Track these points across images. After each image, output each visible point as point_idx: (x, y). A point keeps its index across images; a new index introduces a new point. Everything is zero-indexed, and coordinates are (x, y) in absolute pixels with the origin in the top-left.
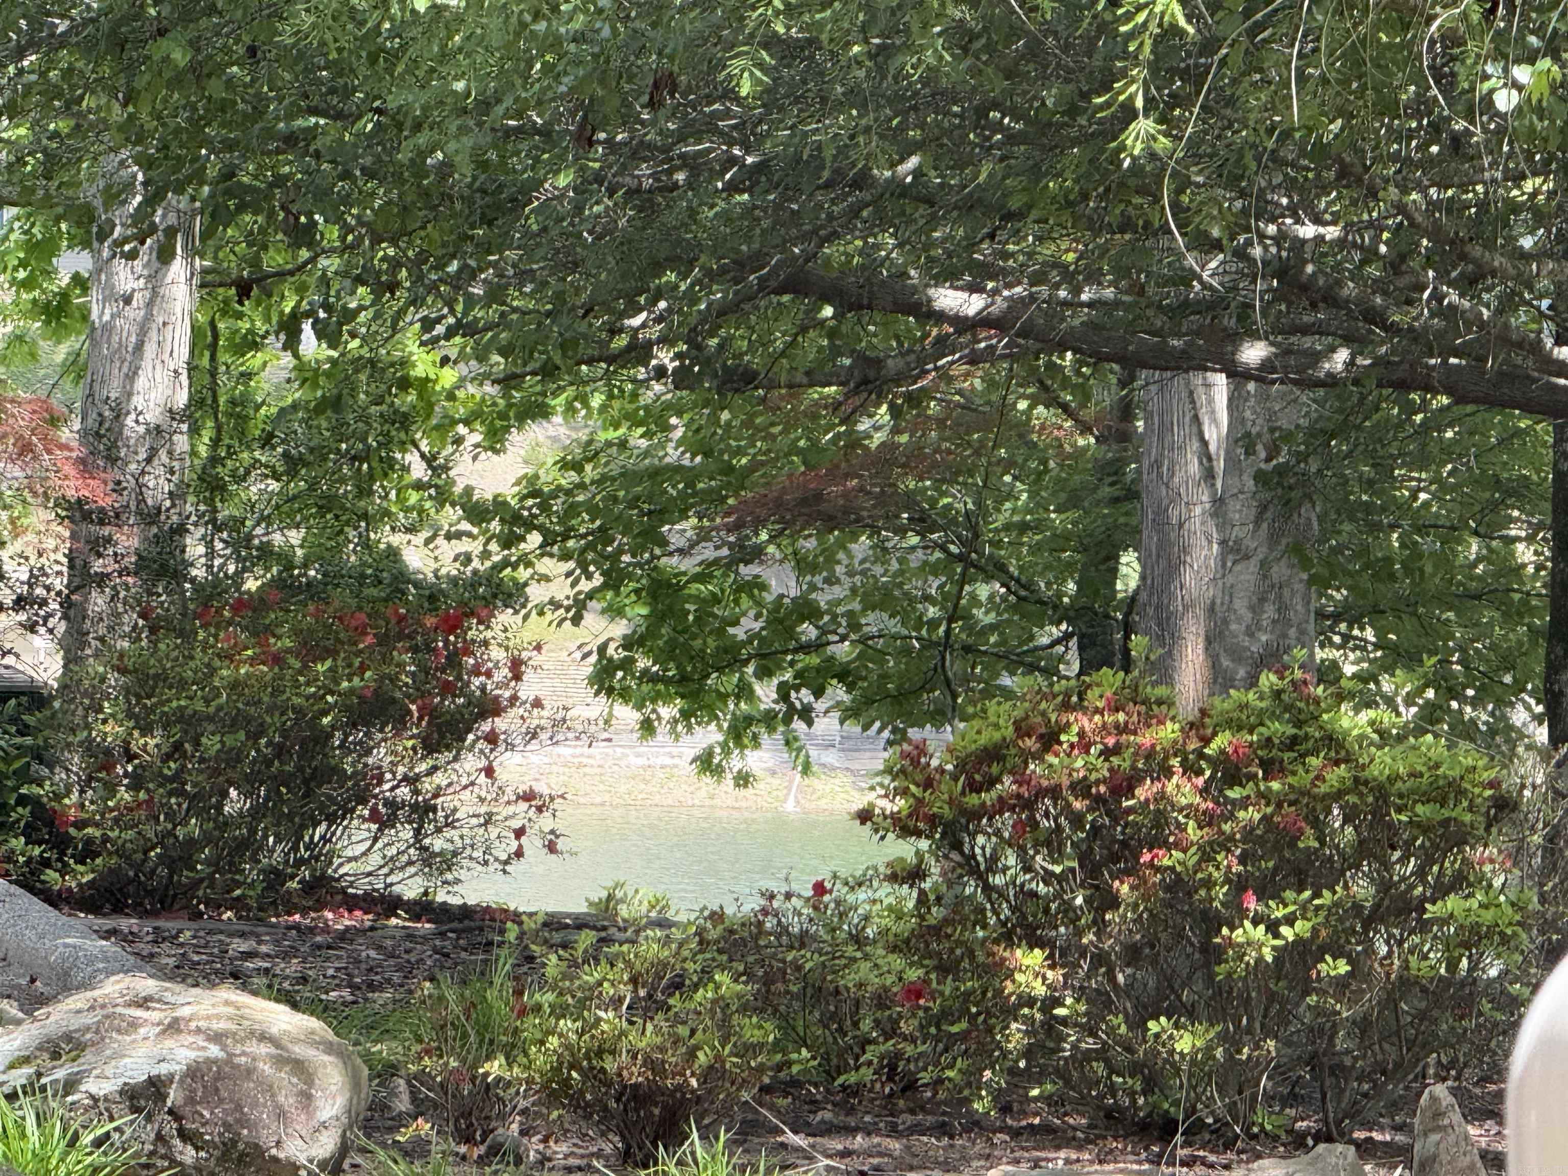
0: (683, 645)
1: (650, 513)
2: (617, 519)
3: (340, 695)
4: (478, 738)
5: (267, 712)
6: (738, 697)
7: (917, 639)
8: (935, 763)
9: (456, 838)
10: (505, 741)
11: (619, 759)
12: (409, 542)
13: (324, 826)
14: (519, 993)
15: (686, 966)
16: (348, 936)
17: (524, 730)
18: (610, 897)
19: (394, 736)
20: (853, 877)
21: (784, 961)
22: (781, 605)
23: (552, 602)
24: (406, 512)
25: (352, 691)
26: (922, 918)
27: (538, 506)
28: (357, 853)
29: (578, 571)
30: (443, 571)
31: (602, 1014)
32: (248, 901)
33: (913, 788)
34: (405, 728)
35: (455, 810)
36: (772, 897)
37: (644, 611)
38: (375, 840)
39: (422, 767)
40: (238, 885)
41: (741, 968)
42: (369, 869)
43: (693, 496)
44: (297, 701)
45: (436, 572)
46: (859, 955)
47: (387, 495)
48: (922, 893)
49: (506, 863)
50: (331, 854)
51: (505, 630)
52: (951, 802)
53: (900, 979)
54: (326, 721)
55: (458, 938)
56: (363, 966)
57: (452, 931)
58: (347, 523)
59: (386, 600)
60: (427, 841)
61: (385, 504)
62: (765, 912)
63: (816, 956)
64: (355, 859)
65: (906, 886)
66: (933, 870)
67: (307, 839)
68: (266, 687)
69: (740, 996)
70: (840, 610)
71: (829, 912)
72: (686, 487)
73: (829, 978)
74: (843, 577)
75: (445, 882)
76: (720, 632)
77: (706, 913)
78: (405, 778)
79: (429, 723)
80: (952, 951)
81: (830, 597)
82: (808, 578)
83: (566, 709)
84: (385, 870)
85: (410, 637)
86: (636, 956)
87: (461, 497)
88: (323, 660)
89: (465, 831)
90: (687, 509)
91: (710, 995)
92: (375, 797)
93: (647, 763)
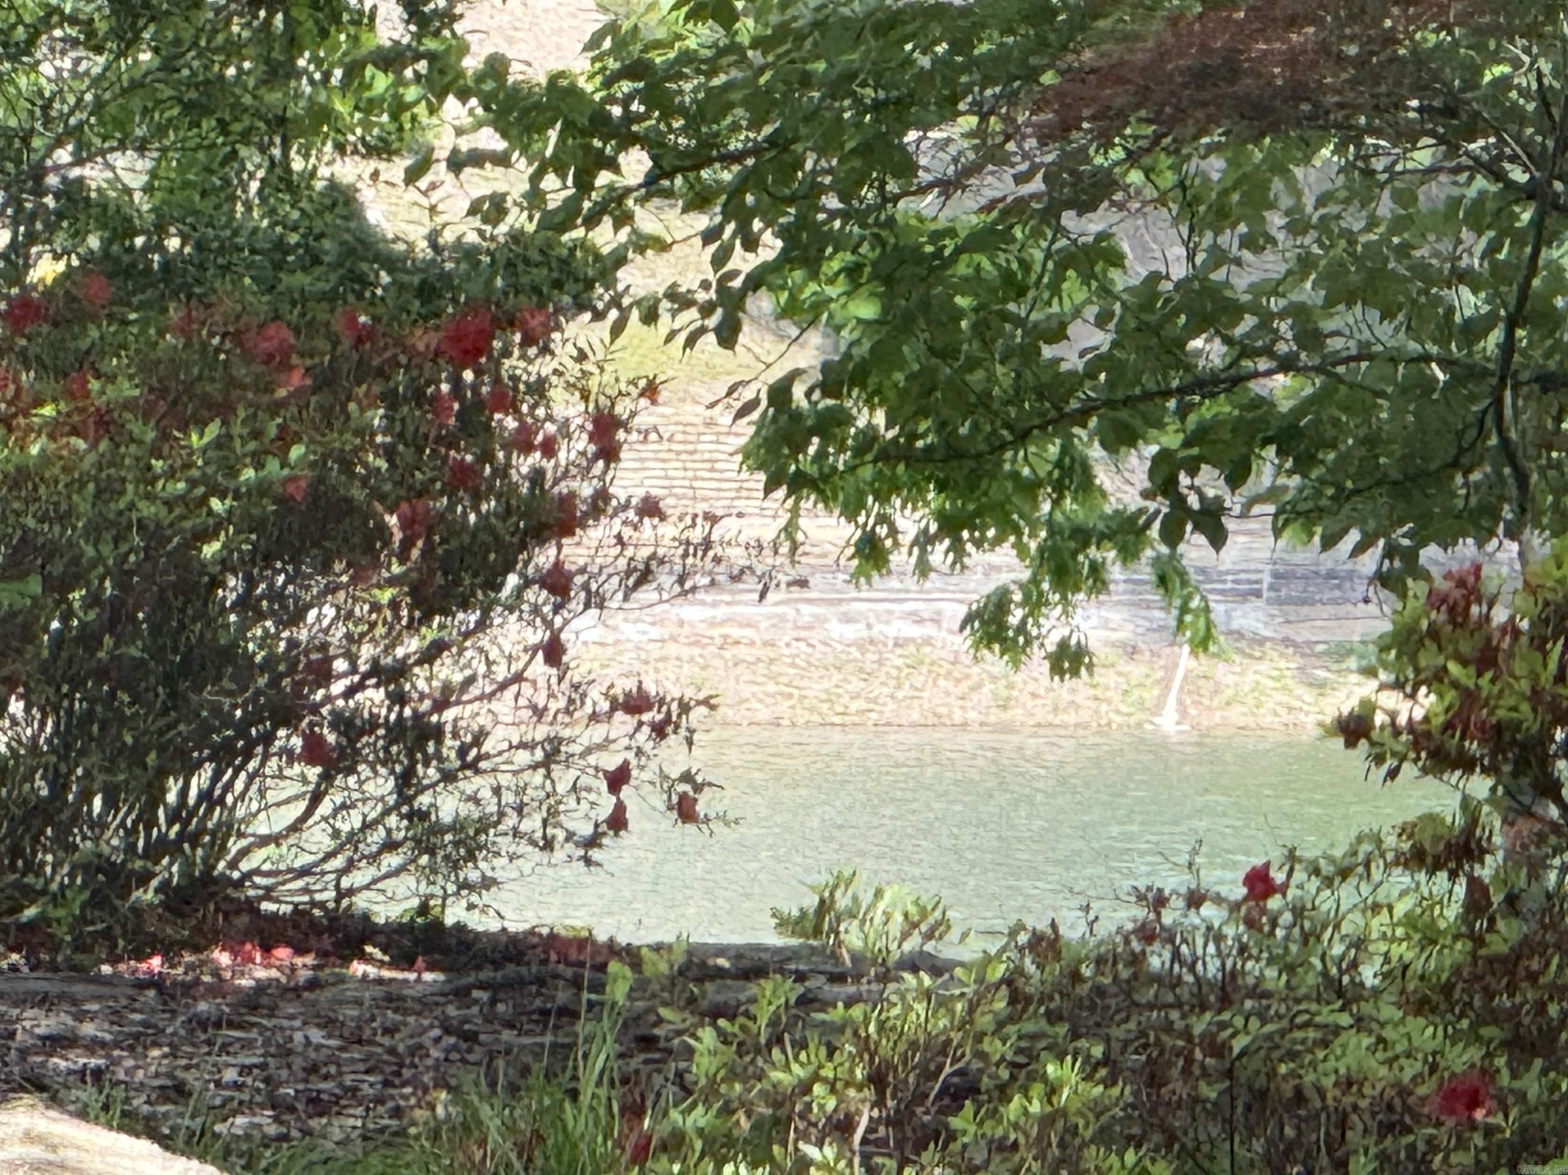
0: (950, 381)
1: (877, 106)
2: (807, 119)
3: (237, 496)
4: (527, 583)
5: (86, 535)
6: (1060, 488)
7: (1441, 363)
8: (1500, 615)
9: (486, 794)
10: (586, 587)
11: (809, 628)
12: (375, 175)
13: (208, 770)
14: (634, 1111)
15: (986, 1046)
16: (265, 1000)
17: (622, 563)
18: (824, 907)
19: (354, 580)
20: (1331, 860)
21: (1187, 1034)
22: (1157, 295)
23: (672, 294)
24: (367, 112)
25: (262, 489)
26: (1479, 941)
27: (646, 97)
28: (277, 828)
29: (730, 228)
30: (448, 237)
31: (811, 1151)
32: (53, 930)
33: (1454, 668)
34: (376, 565)
35: (480, 737)
36: (1160, 901)
37: (867, 310)
38: (316, 799)
39: (411, 646)
40: (32, 895)
41: (1098, 1051)
42: (305, 859)
43: (965, 69)
44: (147, 510)
45: (433, 238)
46: (1345, 1019)
47: (327, 76)
48: (1476, 887)
49: (593, 842)
50: (228, 828)
51: (582, 357)
52: (1535, 696)
53: (1433, 1068)
54: (210, 550)
55: (493, 1002)
56: (298, 1063)
57: (482, 986)
58: (245, 137)
59: (331, 298)
60: (424, 800)
61: (322, 98)
62: (1146, 933)
63: (1254, 1023)
64: (275, 839)
65: (1442, 877)
66: (1497, 840)
67: (171, 797)
68: (83, 485)
69: (1098, 1109)
70: (1276, 304)
71: (1280, 933)
72: (951, 52)
73: (1283, 1069)
74: (1280, 236)
75: (465, 885)
76: (1030, 353)
77: (1023, 938)
78: (376, 669)
79: (424, 553)
80: (1541, 1008)
81: (1255, 277)
82: (1208, 239)
83: (712, 519)
84: (338, 862)
85: (382, 374)
86: (881, 1026)
87: (480, 78)
88: (202, 425)
89: (505, 779)
90: (954, 100)
91: (1035, 1108)
92: (315, 709)
93: (865, 634)
